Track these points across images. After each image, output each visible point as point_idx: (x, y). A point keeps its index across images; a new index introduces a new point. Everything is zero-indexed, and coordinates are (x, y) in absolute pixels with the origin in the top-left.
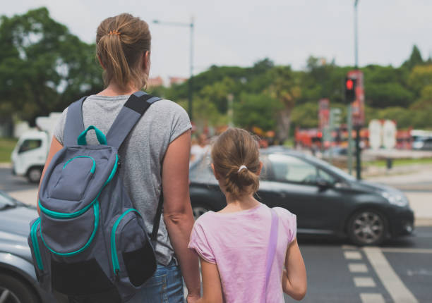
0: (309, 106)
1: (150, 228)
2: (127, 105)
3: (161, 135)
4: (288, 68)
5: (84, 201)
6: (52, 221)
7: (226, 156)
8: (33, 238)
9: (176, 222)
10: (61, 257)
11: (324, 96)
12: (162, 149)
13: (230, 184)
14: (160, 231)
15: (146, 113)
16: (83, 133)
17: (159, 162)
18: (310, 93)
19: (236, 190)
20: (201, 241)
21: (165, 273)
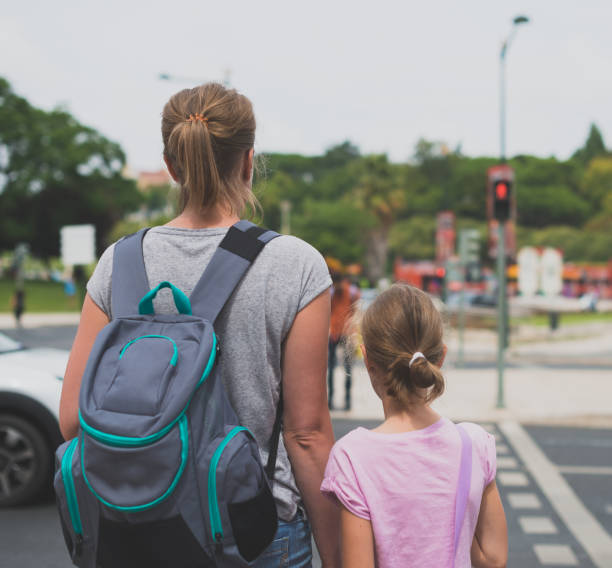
0: (416, 222)
1: (264, 458)
2: (224, 245)
3: (284, 298)
4: (383, 159)
5: (164, 415)
6: (105, 450)
7: (389, 334)
8: (64, 479)
9: (305, 447)
10: (120, 513)
11: (442, 206)
12: (285, 323)
13: (395, 381)
14: (279, 463)
15: (259, 260)
16: (149, 294)
17: (280, 343)
18: (420, 201)
19: (403, 394)
20: (347, 479)
21: (286, 534)
